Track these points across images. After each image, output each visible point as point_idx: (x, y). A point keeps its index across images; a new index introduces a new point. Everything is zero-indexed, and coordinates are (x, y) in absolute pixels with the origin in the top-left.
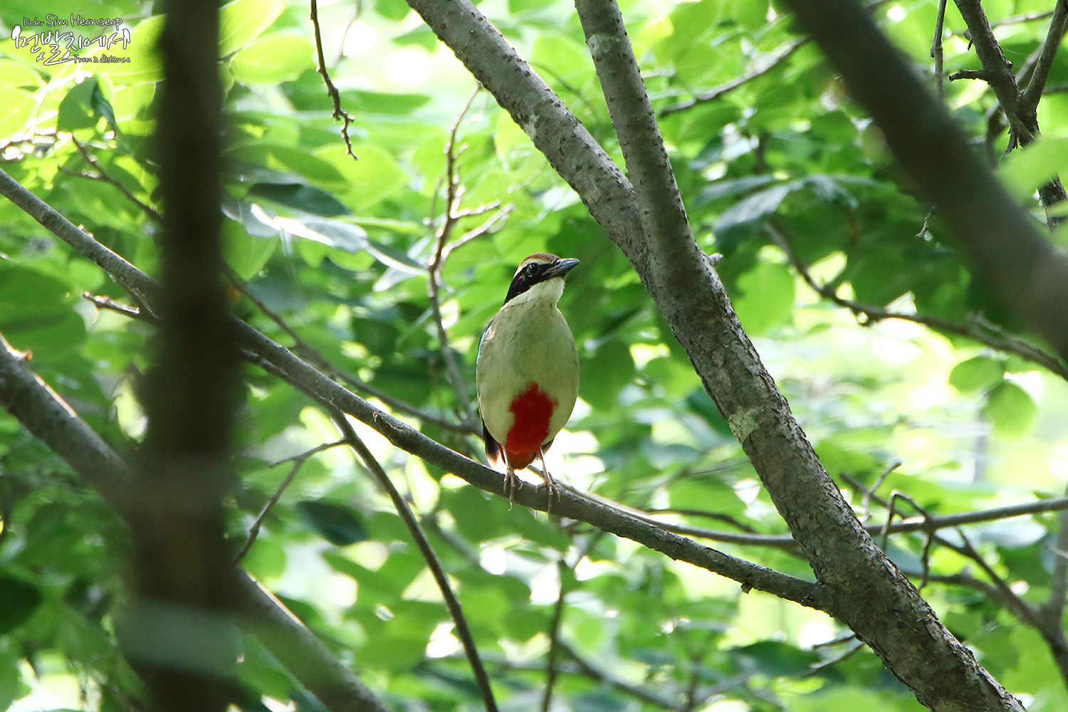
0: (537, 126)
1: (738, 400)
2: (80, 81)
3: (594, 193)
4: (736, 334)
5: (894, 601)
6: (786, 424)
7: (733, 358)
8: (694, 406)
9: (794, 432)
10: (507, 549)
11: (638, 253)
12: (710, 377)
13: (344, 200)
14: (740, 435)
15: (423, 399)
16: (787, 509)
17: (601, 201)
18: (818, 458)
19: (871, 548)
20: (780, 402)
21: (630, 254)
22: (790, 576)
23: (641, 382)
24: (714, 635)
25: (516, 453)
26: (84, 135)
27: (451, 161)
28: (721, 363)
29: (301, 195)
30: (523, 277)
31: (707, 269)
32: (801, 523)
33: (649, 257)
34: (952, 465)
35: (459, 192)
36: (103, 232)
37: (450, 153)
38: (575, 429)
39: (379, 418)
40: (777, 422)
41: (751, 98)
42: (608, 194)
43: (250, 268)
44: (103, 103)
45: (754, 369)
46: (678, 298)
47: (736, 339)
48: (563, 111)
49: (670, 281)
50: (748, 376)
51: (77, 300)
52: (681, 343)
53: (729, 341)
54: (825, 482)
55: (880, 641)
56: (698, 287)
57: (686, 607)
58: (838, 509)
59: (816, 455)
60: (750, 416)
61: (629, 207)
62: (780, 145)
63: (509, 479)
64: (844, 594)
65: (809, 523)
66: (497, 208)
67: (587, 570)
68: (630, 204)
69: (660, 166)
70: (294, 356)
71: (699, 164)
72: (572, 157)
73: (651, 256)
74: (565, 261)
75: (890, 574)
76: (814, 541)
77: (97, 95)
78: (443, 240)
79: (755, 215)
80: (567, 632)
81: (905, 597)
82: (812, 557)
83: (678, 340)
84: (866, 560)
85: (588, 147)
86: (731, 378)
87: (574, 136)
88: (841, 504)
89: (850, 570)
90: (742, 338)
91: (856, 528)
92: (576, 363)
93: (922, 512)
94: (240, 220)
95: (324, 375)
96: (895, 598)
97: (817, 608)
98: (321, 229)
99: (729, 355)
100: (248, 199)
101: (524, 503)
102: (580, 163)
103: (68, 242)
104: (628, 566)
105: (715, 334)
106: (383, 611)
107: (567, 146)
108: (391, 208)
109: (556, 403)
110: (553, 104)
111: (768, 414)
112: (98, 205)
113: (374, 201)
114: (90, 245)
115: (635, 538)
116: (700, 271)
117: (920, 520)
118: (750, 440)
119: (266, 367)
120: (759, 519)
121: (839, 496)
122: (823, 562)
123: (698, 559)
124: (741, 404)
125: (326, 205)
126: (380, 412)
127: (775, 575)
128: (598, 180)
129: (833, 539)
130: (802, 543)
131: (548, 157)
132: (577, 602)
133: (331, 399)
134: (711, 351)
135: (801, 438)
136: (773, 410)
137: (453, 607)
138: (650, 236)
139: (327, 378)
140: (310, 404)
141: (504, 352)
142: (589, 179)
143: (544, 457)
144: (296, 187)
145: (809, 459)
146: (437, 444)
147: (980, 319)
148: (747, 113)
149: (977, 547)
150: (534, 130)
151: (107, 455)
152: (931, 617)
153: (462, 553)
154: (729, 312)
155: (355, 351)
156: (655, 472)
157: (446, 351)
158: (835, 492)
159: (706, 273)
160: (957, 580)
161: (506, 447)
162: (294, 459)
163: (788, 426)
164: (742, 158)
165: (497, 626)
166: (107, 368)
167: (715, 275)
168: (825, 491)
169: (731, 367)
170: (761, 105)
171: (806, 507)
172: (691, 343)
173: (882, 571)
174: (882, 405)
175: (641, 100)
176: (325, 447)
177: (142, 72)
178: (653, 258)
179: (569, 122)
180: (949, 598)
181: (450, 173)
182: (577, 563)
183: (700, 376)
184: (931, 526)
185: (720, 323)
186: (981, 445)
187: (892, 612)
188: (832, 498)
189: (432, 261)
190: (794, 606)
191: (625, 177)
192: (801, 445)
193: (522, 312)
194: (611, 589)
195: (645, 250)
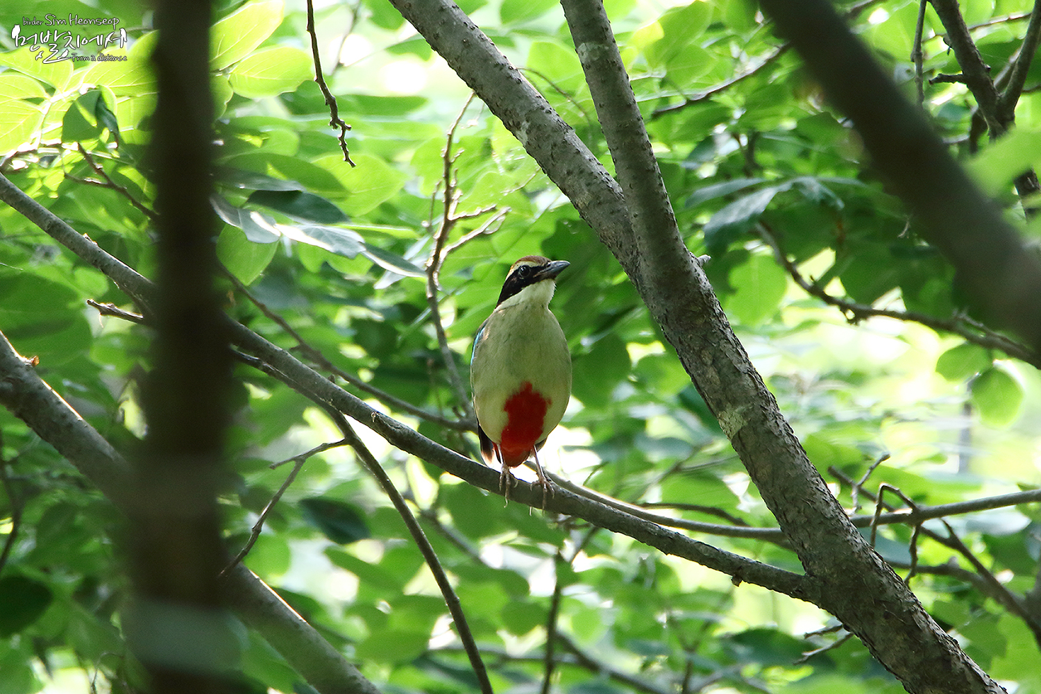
0: (528, 132)
1: (726, 397)
2: (84, 92)
3: (585, 198)
4: (724, 333)
5: (881, 592)
6: (774, 421)
7: (722, 356)
8: (685, 402)
9: (782, 428)
10: (505, 544)
11: (628, 255)
12: (699, 375)
13: (342, 206)
14: (729, 432)
15: (422, 398)
16: (776, 503)
17: (592, 204)
18: (805, 453)
19: (858, 540)
20: (769, 399)
21: (620, 256)
22: (778, 568)
23: (633, 378)
24: (708, 625)
25: (510, 451)
26: (89, 145)
27: (448, 165)
28: (710, 362)
29: (299, 202)
30: (515, 279)
31: (696, 271)
32: (789, 517)
33: (639, 259)
34: (938, 458)
35: (456, 195)
36: (107, 239)
37: (447, 157)
38: (570, 425)
39: (377, 418)
40: (765, 418)
41: (741, 99)
42: (598, 198)
43: (249, 273)
44: (107, 112)
45: (742, 367)
46: (667, 298)
47: (724, 339)
48: (553, 117)
49: (659, 282)
50: (737, 374)
51: (83, 306)
52: (670, 342)
53: (717, 340)
54: (812, 477)
55: (868, 631)
56: (687, 288)
57: (680, 598)
58: (825, 503)
59: (803, 451)
60: (738, 413)
61: (619, 211)
62: (770, 146)
63: (505, 477)
64: (832, 586)
65: (797, 516)
66: (494, 210)
67: (583, 563)
68: (621, 207)
69: (649, 171)
70: (295, 359)
71: (691, 165)
72: (563, 162)
73: (640, 258)
74: (555, 264)
75: (876, 565)
76: (802, 535)
77: (100, 105)
78: (441, 242)
79: (745, 216)
80: (564, 624)
81: (892, 588)
82: (800, 550)
83: (668, 339)
84: (853, 552)
85: (578, 152)
86: (720, 376)
87: (565, 142)
88: (828, 498)
89: (837, 562)
90: (730, 337)
91: (842, 521)
92: (568, 362)
93: (910, 504)
94: (240, 227)
95: (323, 377)
96: (882, 588)
97: (805, 599)
98: (319, 235)
99: (718, 354)
100: (248, 206)
101: (519, 500)
102: (571, 169)
103: (73, 250)
104: (623, 560)
105: (705, 333)
106: (383, 606)
107: (558, 151)
108: (389, 212)
109: (550, 402)
110: (544, 111)
111: (756, 411)
112: (102, 211)
113: (372, 207)
114: (94, 253)
115: (627, 533)
116: (689, 272)
117: (908, 511)
118: (739, 436)
119: (266, 370)
120: (749, 511)
121: (826, 490)
122: (811, 555)
123: (689, 553)
124: (729, 401)
125: (324, 211)
126: (378, 412)
127: (765, 568)
128: (588, 185)
129: (821, 532)
130: (790, 536)
131: (539, 163)
132: (575, 594)
133: (330, 400)
134: (700, 351)
135: (789, 435)
136: (761, 407)
137: (451, 602)
138: (639, 238)
139: (327, 380)
140: (310, 406)
141: (497, 353)
142: (579, 184)
143: (538, 454)
144: (294, 195)
145: (797, 455)
146: (433, 443)
147: (964, 315)
148: (737, 114)
149: (962, 536)
150: (525, 137)
151: (112, 457)
152: (917, 607)
153: (463, 549)
154: (717, 311)
155: (355, 352)
156: (650, 466)
157: (444, 351)
158: (822, 486)
159: (695, 275)
160: (943, 571)
161: (501, 445)
162: (294, 459)
163: (776, 422)
164: (732, 158)
165: (496, 620)
166: (112, 371)
167: (703, 276)
168: (812, 486)
169: (720, 365)
170: (749, 106)
171: (794, 501)
172: (681, 342)
173: (869, 563)
174: (868, 399)
175: (629, 106)
176: (325, 447)
177: (144, 83)
178: (643, 259)
179: (561, 128)
180: (935, 588)
181: (447, 177)
182: (574, 556)
183: (690, 374)
184: (918, 517)
185: (709, 323)
186: (966, 437)
187: (878, 602)
188: (819, 492)
189: (430, 263)
190: (783, 597)
191: (615, 182)
192: (788, 441)
193: (514, 314)
194: (607, 581)
195: (635, 253)
